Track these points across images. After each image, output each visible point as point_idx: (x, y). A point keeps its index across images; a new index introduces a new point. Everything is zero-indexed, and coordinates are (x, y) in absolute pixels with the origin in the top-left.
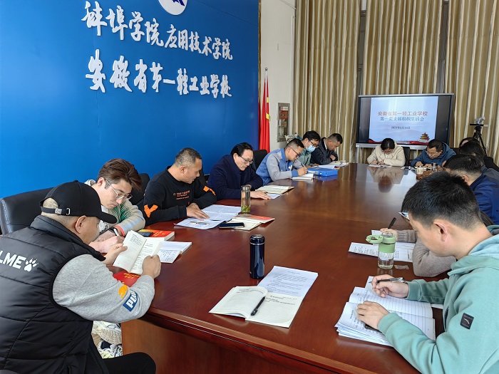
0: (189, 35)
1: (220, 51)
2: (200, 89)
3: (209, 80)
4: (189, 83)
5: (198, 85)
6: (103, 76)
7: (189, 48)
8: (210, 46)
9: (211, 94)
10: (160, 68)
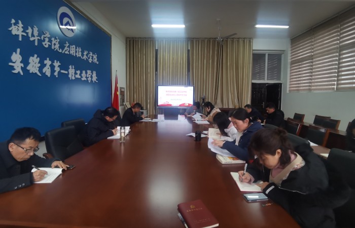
0: (76, 48)
1: (92, 59)
2: (82, 77)
3: (86, 73)
4: (76, 74)
5: (80, 75)
6: (22, 65)
7: (76, 55)
8: (87, 55)
9: (87, 80)
10: (59, 64)
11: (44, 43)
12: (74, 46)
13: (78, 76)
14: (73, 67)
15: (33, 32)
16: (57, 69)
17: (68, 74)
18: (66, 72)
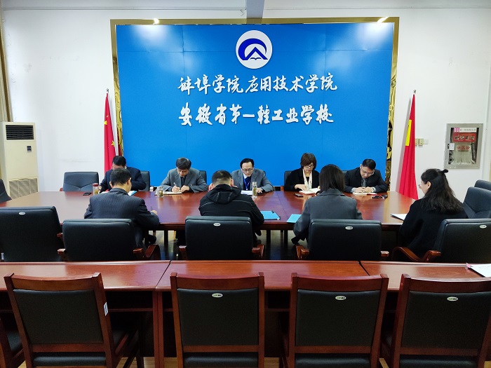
0: (273, 80)
1: (318, 85)
2: (286, 118)
3: (299, 110)
4: (272, 114)
5: (283, 115)
6: (191, 117)
7: (273, 90)
8: (301, 83)
10: (239, 107)
11: (215, 89)
12: (269, 78)
13: (278, 118)
14: (267, 107)
16: (236, 114)
17: (257, 116)
18: (253, 116)
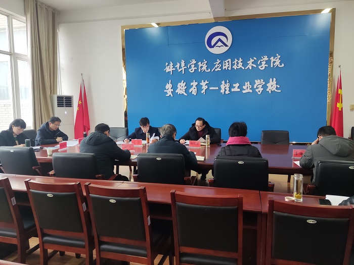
0: (233, 61)
1: (268, 62)
2: (243, 90)
3: (252, 84)
4: (232, 87)
5: (240, 87)
6: (172, 90)
7: (233, 69)
8: (254, 63)
10: (206, 82)
11: (190, 70)
12: (230, 60)
13: (236, 89)
14: (228, 82)
15: (180, 65)
16: (204, 87)
17: (220, 89)
18: (217, 88)
